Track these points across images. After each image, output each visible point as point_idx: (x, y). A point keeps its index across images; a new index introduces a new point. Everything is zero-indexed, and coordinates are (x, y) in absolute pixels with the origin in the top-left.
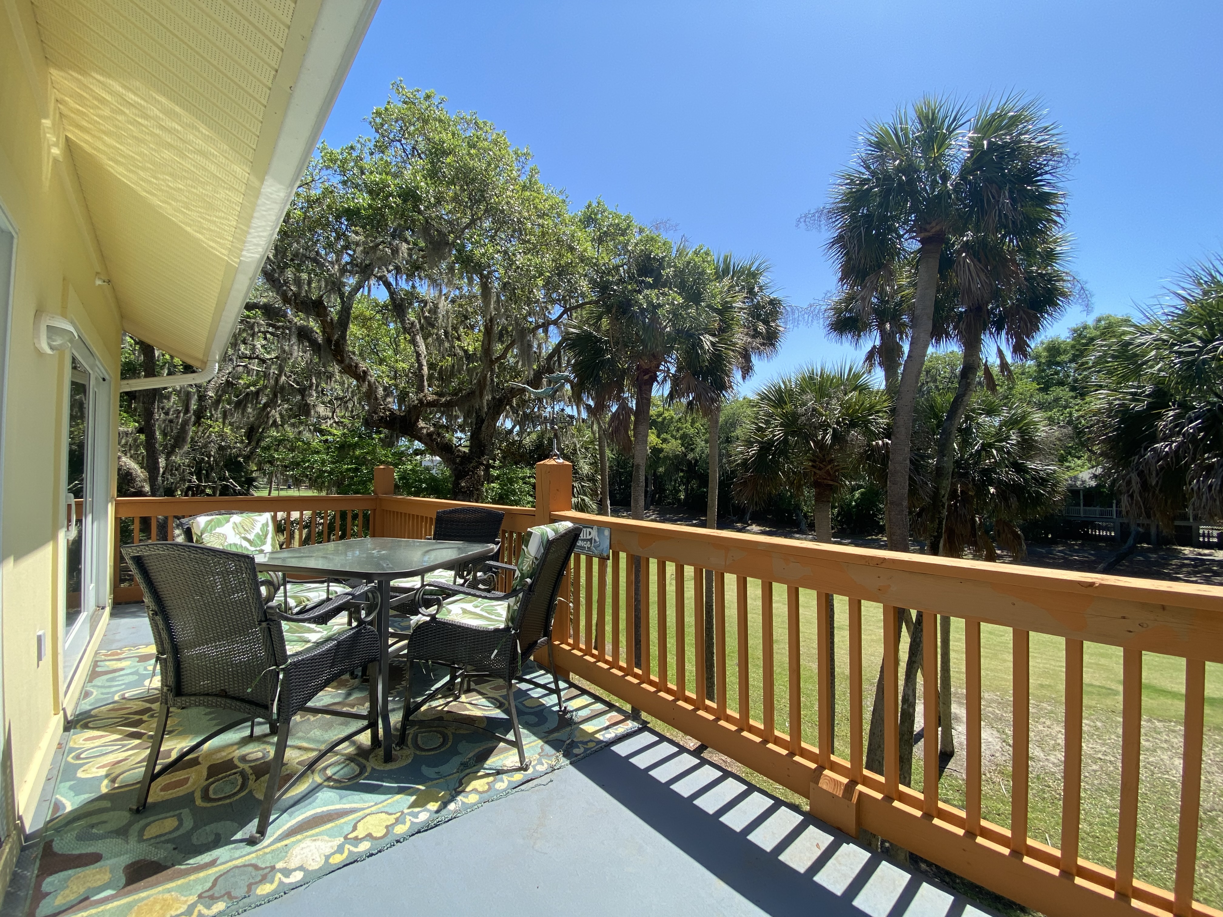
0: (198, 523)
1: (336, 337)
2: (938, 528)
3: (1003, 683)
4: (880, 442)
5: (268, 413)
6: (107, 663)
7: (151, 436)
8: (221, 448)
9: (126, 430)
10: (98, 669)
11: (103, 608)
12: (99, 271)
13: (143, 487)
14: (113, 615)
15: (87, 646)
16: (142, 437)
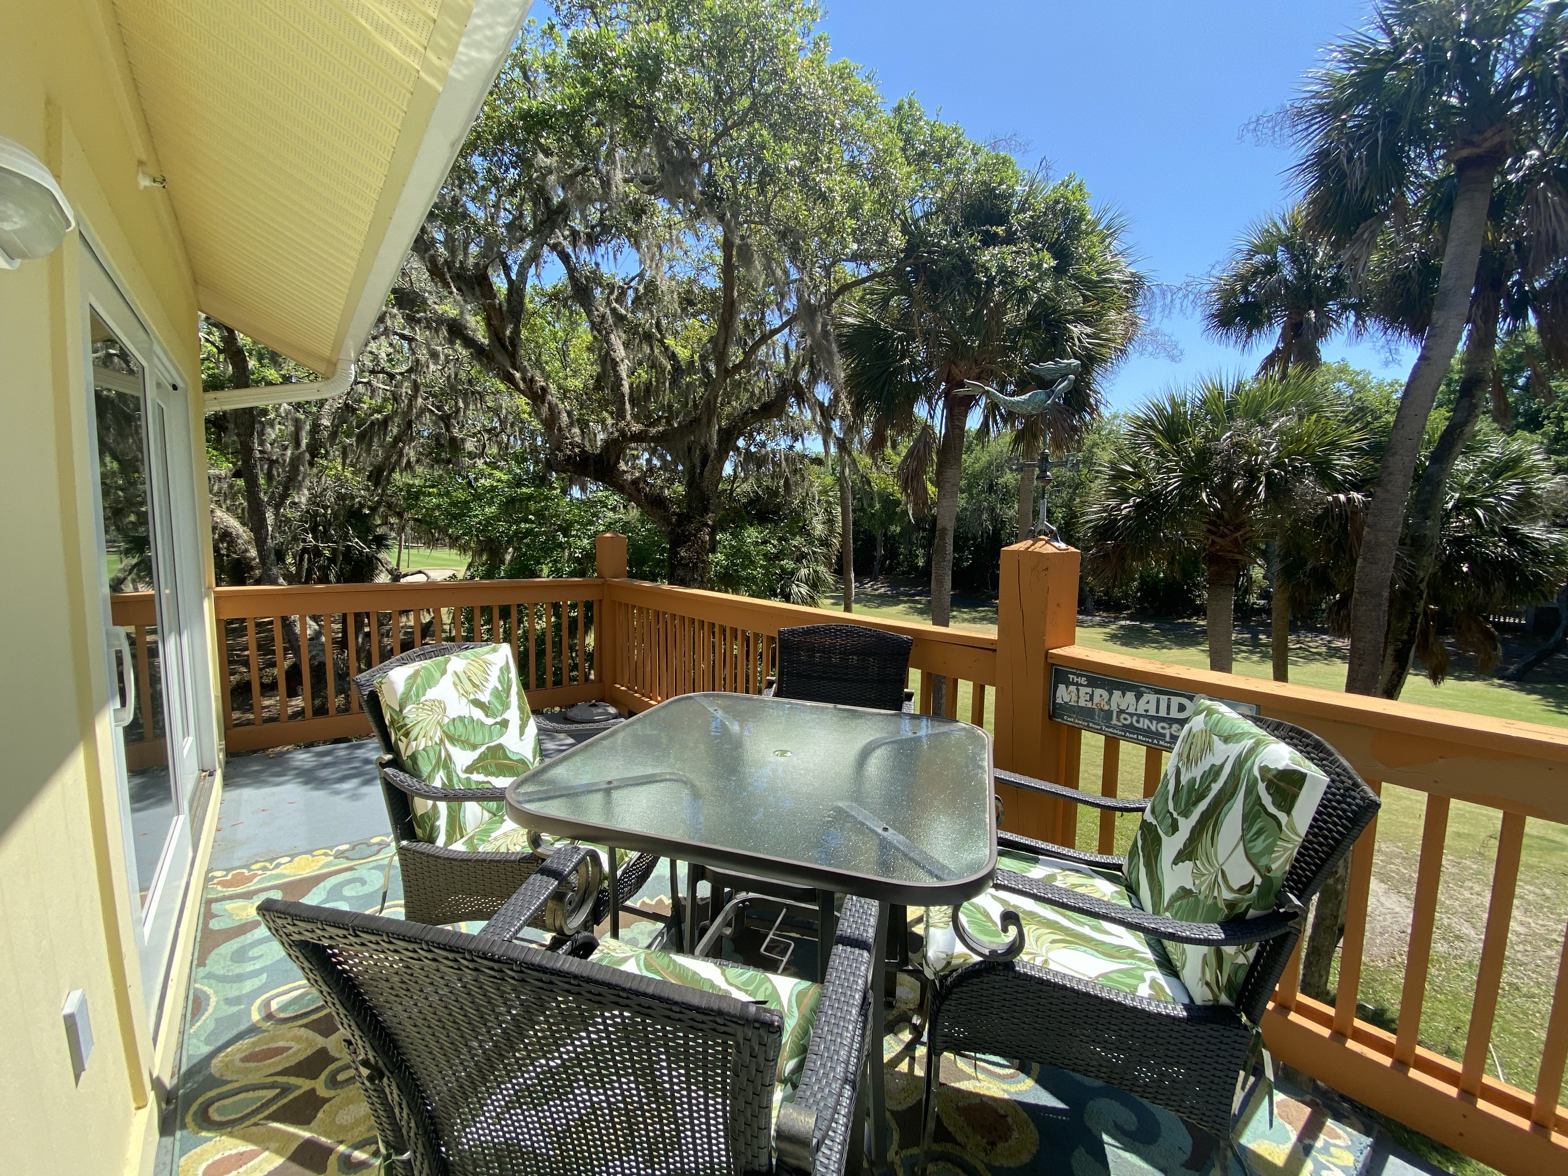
0: (391, 683)
1: (508, 333)
2: (1410, 629)
3: (1404, 830)
4: (1342, 497)
5: (401, 450)
6: (229, 906)
7: (252, 483)
8: (340, 497)
9: (217, 472)
10: (214, 925)
11: (211, 774)
12: (144, 157)
13: (247, 551)
14: (228, 781)
15: (190, 874)
16: (241, 482)
